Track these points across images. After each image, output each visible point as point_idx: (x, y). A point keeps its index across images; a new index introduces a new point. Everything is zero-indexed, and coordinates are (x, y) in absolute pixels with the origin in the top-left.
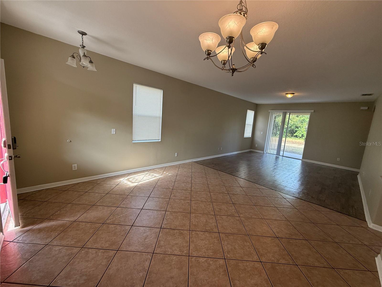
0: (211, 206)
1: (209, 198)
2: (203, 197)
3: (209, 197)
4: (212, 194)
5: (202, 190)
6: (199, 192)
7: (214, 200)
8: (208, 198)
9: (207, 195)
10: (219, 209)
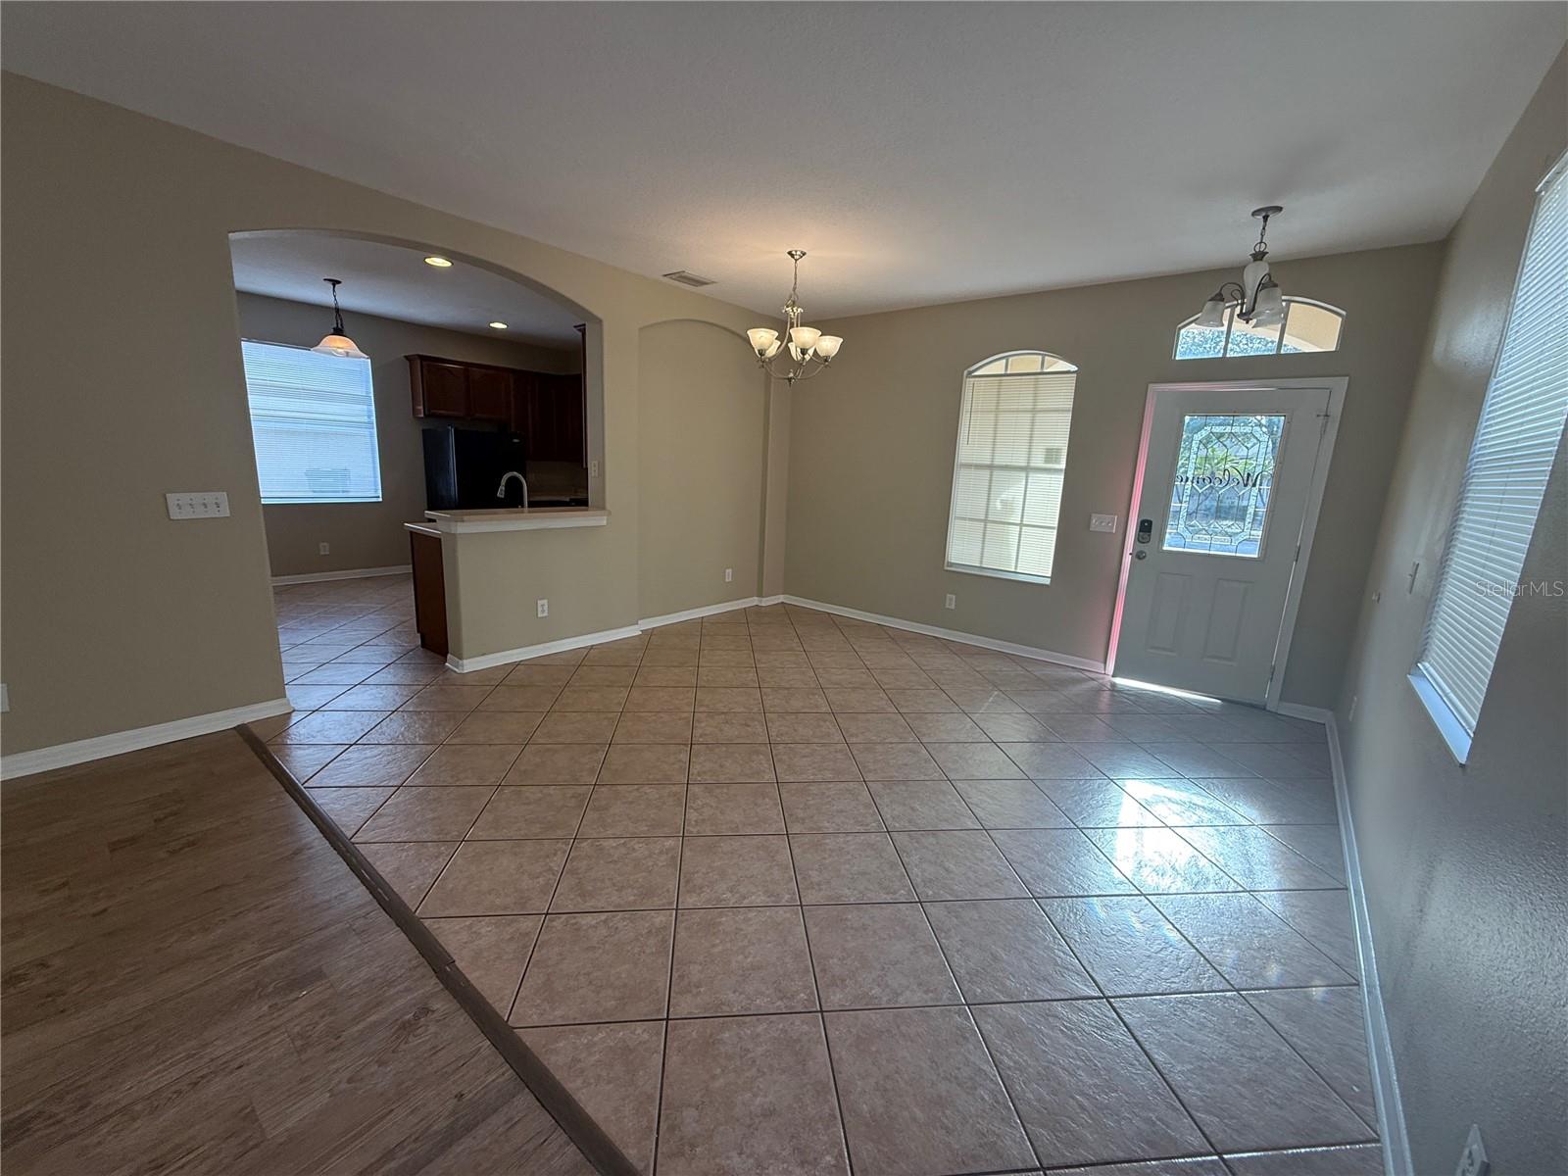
0: (773, 733)
1: (779, 757)
2: (805, 759)
3: (780, 760)
4: (770, 776)
5: (814, 789)
6: (829, 775)
7: (763, 748)
8: (785, 757)
9: (789, 765)
10: (749, 726)
